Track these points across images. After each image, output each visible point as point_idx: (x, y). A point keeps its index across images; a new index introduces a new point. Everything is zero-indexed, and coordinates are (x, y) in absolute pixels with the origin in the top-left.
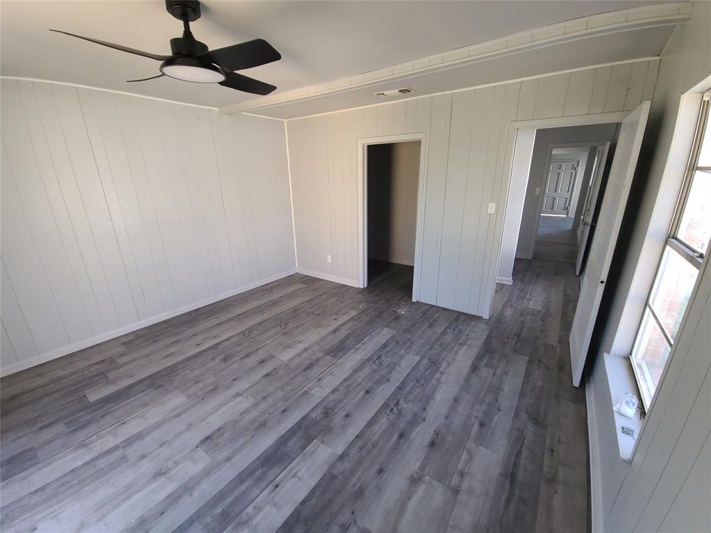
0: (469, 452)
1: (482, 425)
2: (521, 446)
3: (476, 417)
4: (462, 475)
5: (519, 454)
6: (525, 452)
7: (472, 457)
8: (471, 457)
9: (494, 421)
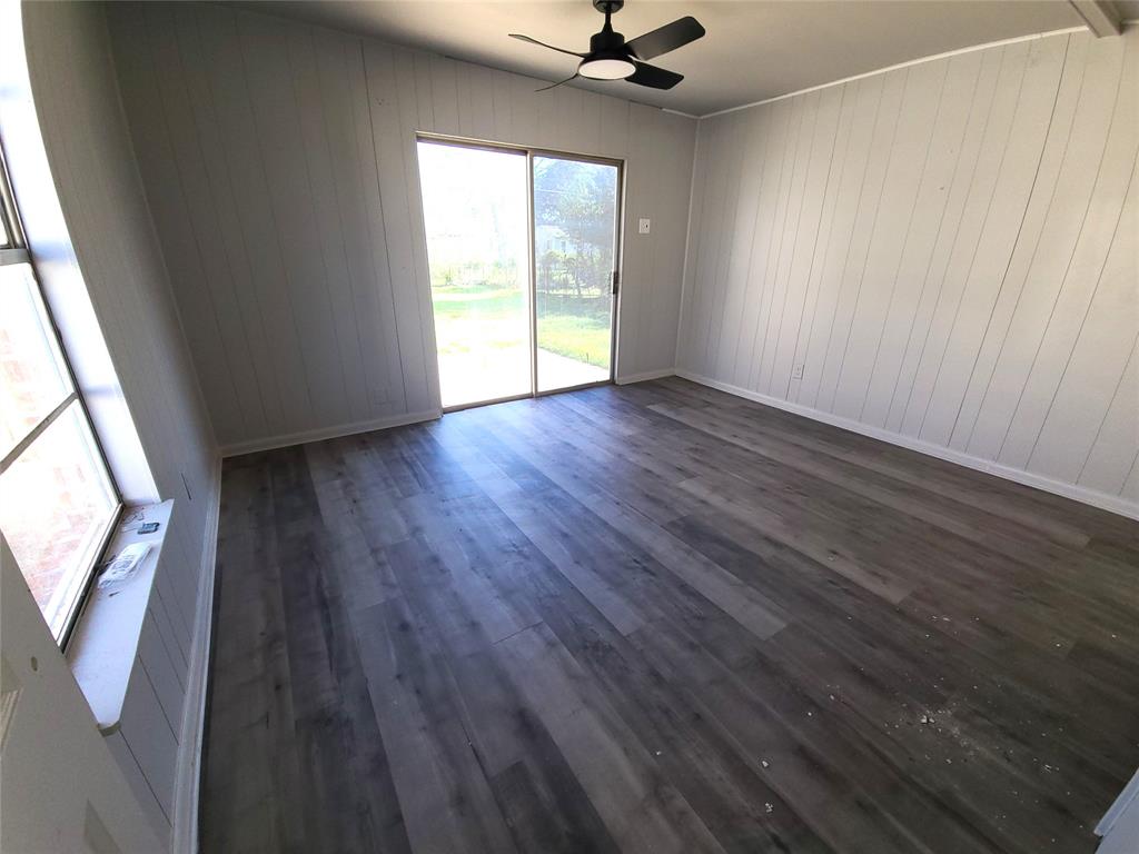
0: (392, 586)
1: (404, 627)
2: (330, 649)
3: (421, 629)
4: (380, 564)
5: (329, 636)
6: (322, 646)
7: (384, 584)
8: (386, 584)
9: (392, 649)
